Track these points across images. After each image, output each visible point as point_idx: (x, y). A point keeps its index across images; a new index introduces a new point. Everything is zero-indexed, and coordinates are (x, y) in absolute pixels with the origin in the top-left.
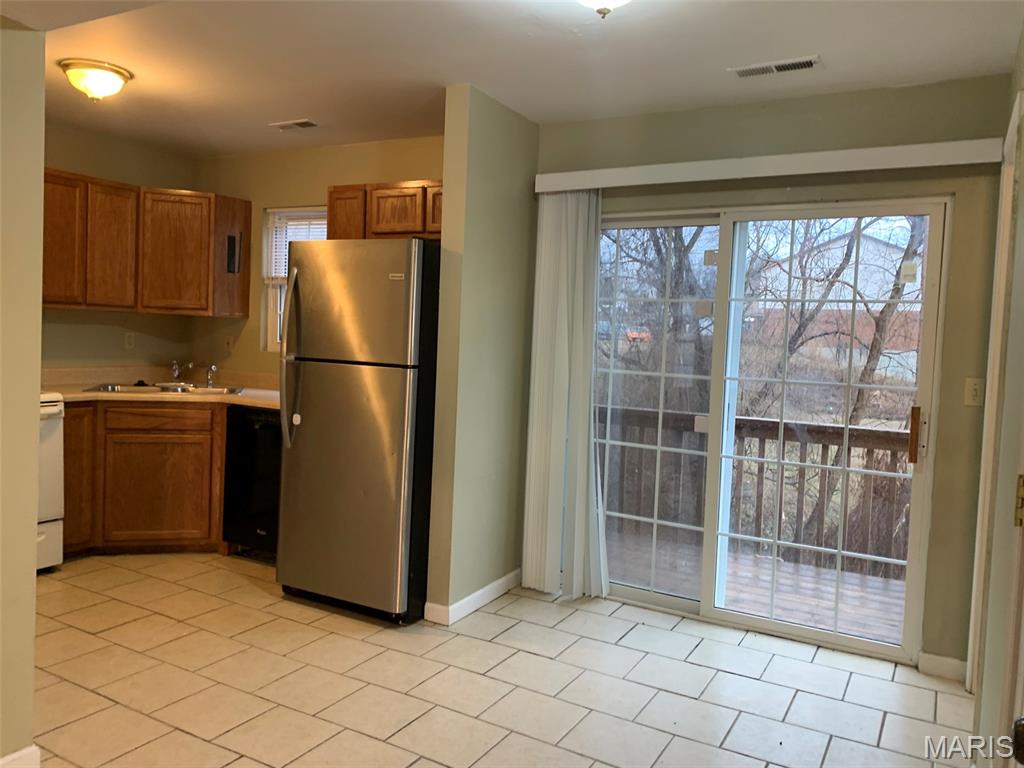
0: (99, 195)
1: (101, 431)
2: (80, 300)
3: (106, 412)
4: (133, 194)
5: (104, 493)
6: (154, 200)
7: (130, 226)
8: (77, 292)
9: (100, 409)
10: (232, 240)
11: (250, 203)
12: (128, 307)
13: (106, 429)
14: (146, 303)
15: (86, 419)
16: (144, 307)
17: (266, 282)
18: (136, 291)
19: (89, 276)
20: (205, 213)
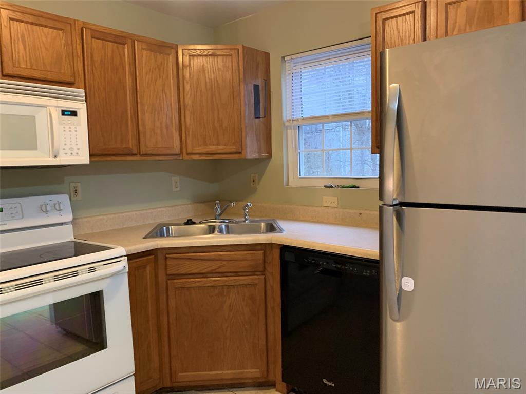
0: (145, 52)
1: (162, 277)
2: (135, 152)
3: (166, 258)
4: (172, 50)
5: (169, 337)
6: (190, 56)
7: (172, 81)
8: (131, 144)
9: (161, 256)
10: (256, 88)
11: (269, 54)
12: (176, 155)
13: (167, 275)
14: (189, 151)
15: (148, 268)
16: (188, 154)
17: (286, 124)
18: (181, 141)
19: (141, 128)
20: (235, 63)
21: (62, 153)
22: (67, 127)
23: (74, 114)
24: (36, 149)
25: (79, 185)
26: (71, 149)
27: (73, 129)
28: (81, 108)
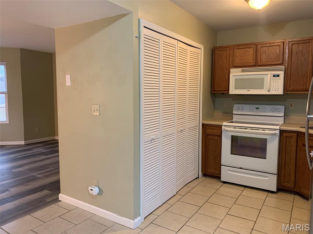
9: (300, 135)
13: (302, 144)
21: (271, 90)
22: (275, 81)
23: (278, 76)
24: (263, 89)
25: (293, 103)
26: (275, 89)
27: (277, 82)
28: (282, 74)
